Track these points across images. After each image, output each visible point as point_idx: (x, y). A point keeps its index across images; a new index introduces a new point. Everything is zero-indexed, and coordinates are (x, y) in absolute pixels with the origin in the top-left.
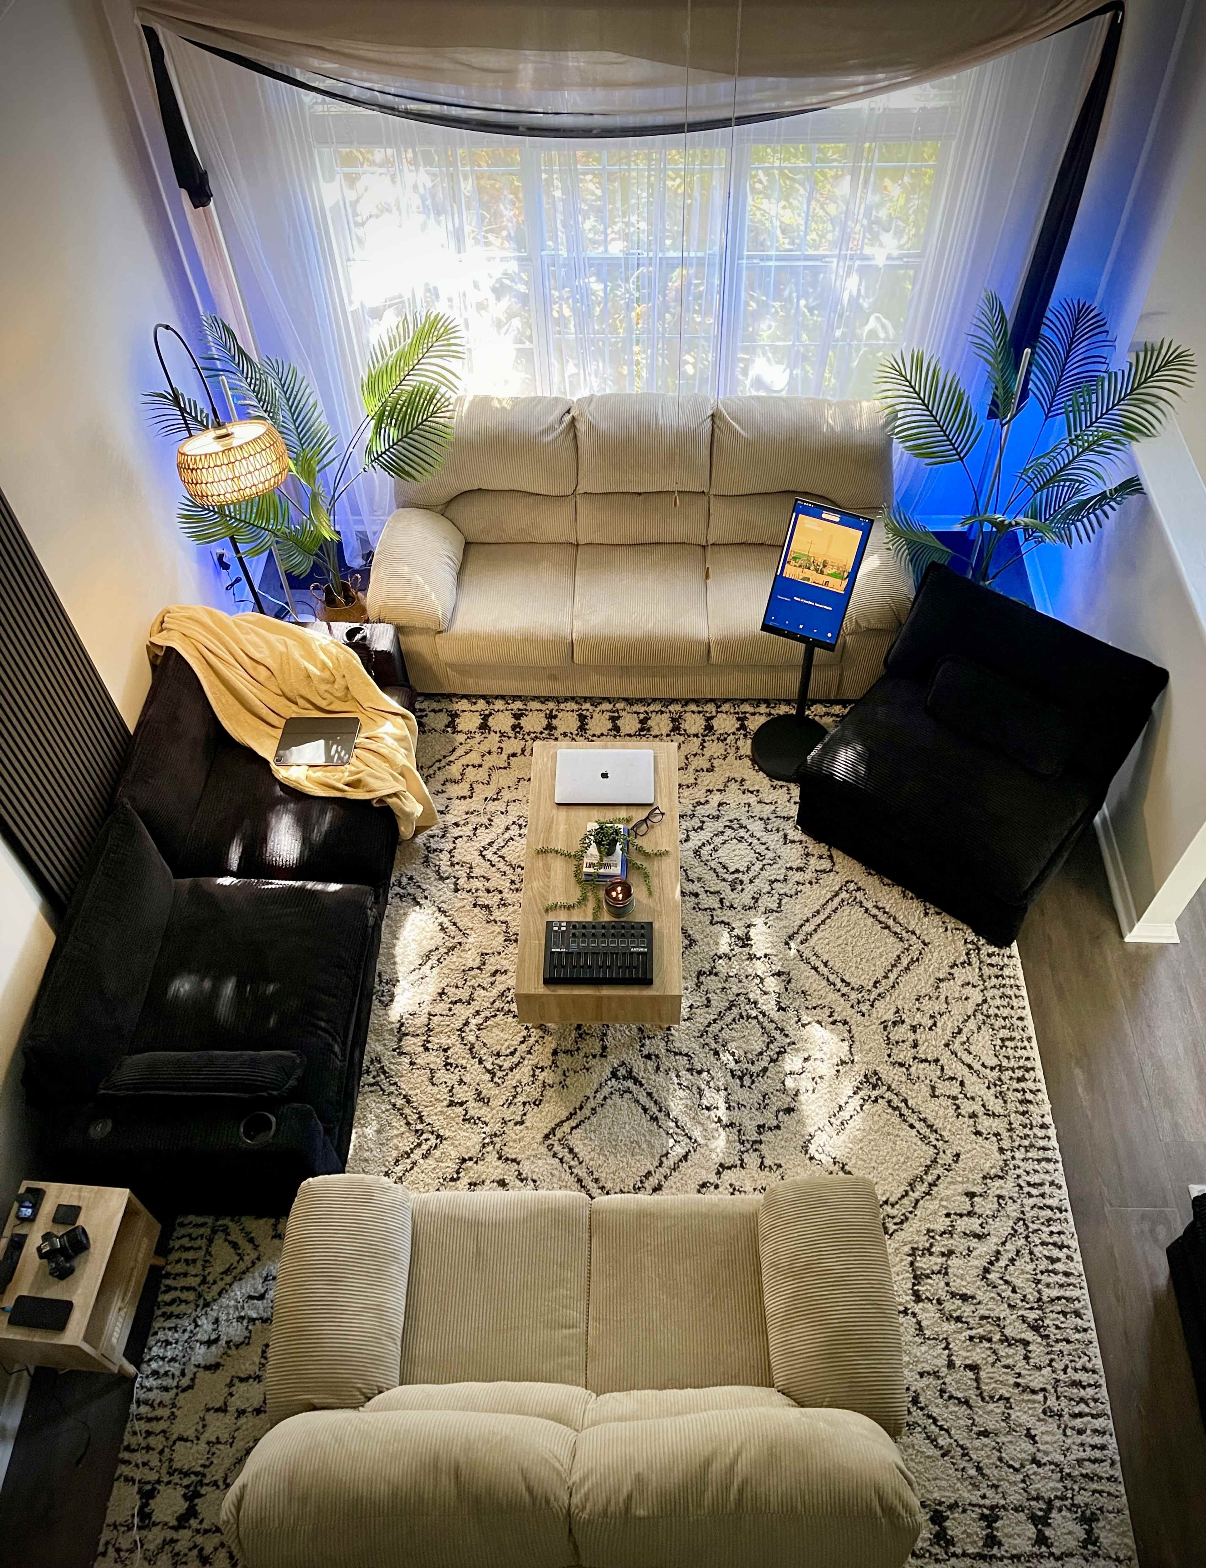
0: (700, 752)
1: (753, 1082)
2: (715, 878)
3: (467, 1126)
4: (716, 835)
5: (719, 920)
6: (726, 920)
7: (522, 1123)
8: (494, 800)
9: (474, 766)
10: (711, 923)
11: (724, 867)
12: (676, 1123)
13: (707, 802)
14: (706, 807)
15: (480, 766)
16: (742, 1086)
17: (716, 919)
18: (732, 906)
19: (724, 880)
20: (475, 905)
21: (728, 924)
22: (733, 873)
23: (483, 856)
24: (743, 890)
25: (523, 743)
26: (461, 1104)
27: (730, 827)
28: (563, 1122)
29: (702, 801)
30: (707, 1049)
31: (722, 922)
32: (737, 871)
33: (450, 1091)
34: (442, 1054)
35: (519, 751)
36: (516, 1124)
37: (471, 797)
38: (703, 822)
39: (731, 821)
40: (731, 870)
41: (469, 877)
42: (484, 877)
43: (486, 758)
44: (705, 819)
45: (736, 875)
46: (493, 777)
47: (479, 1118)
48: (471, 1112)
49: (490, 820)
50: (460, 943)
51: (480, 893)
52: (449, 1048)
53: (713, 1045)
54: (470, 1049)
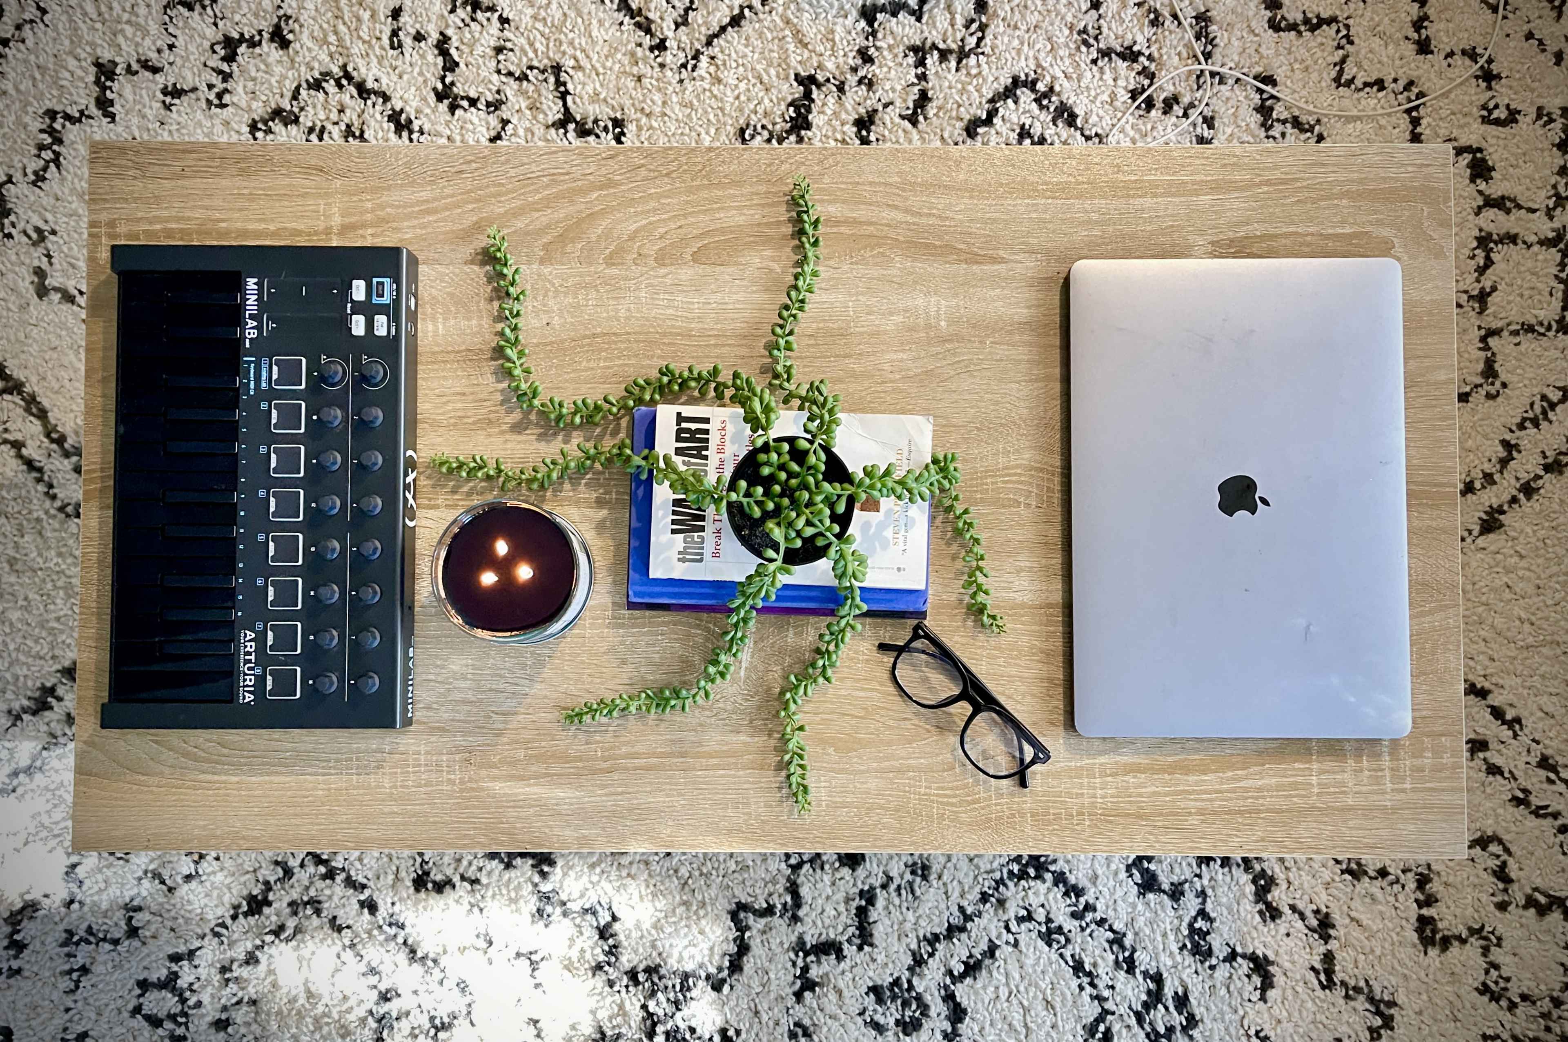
0: (1518, 894)
1: (155, 1022)
2: (927, 929)
3: (36, 125)
4: (1117, 940)
5: (753, 937)
6: (749, 964)
7: (42, 291)
8: (1264, 111)
9: (1418, 25)
10: (742, 906)
11: (972, 968)
12: (28, 771)
13: (1272, 913)
14: (1250, 909)
15: (1424, 47)
16: (144, 985)
17: (757, 924)
18: (809, 985)
19: (919, 961)
20: (808, 82)
21: (736, 967)
22: (949, 997)
23: (1009, 92)
24: (879, 1028)
25: (1541, 198)
26: (104, 104)
27: (1155, 997)
28: (43, 415)
29: (1277, 896)
30: (273, 874)
31: (743, 948)
32: (957, 1014)
33: (146, 65)
34: (266, 26)
35: (1496, 188)
36: (40, 273)
37: (1274, 26)
38: (1176, 893)
39: (1182, 1001)
40: (961, 992)
41: (920, 52)
42: (923, 99)
43: (1465, 68)
44: (1191, 904)
45: (938, 1007)
46: (1372, 101)
47: (56, 161)
48: (72, 133)
49: (1169, 105)
50: (661, 46)
51: (855, 94)
52: (284, 44)
53: (280, 900)
54: (277, 113)
